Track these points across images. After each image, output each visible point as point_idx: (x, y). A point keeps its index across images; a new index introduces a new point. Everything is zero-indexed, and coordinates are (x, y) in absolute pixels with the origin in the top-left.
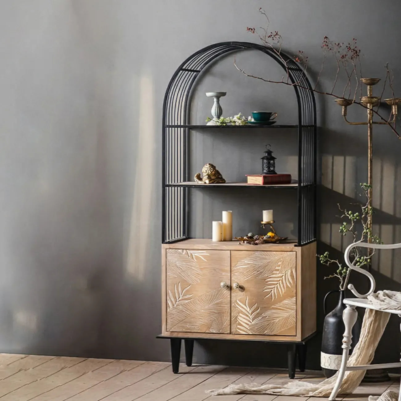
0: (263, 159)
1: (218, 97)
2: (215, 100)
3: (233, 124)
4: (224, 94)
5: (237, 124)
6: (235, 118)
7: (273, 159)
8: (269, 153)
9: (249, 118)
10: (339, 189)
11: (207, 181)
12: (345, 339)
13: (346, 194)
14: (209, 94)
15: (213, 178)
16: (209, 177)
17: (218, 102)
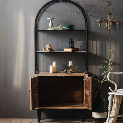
0: (70, 42)
1: (51, 20)
2: (50, 21)
3: (58, 30)
4: (54, 18)
5: (60, 29)
6: (59, 27)
7: (73, 42)
8: (72, 40)
9: (64, 27)
10: (95, 53)
11: (49, 51)
12: (109, 107)
13: (97, 55)
14: (48, 19)
15: (50, 49)
16: (49, 49)
17: (51, 21)
